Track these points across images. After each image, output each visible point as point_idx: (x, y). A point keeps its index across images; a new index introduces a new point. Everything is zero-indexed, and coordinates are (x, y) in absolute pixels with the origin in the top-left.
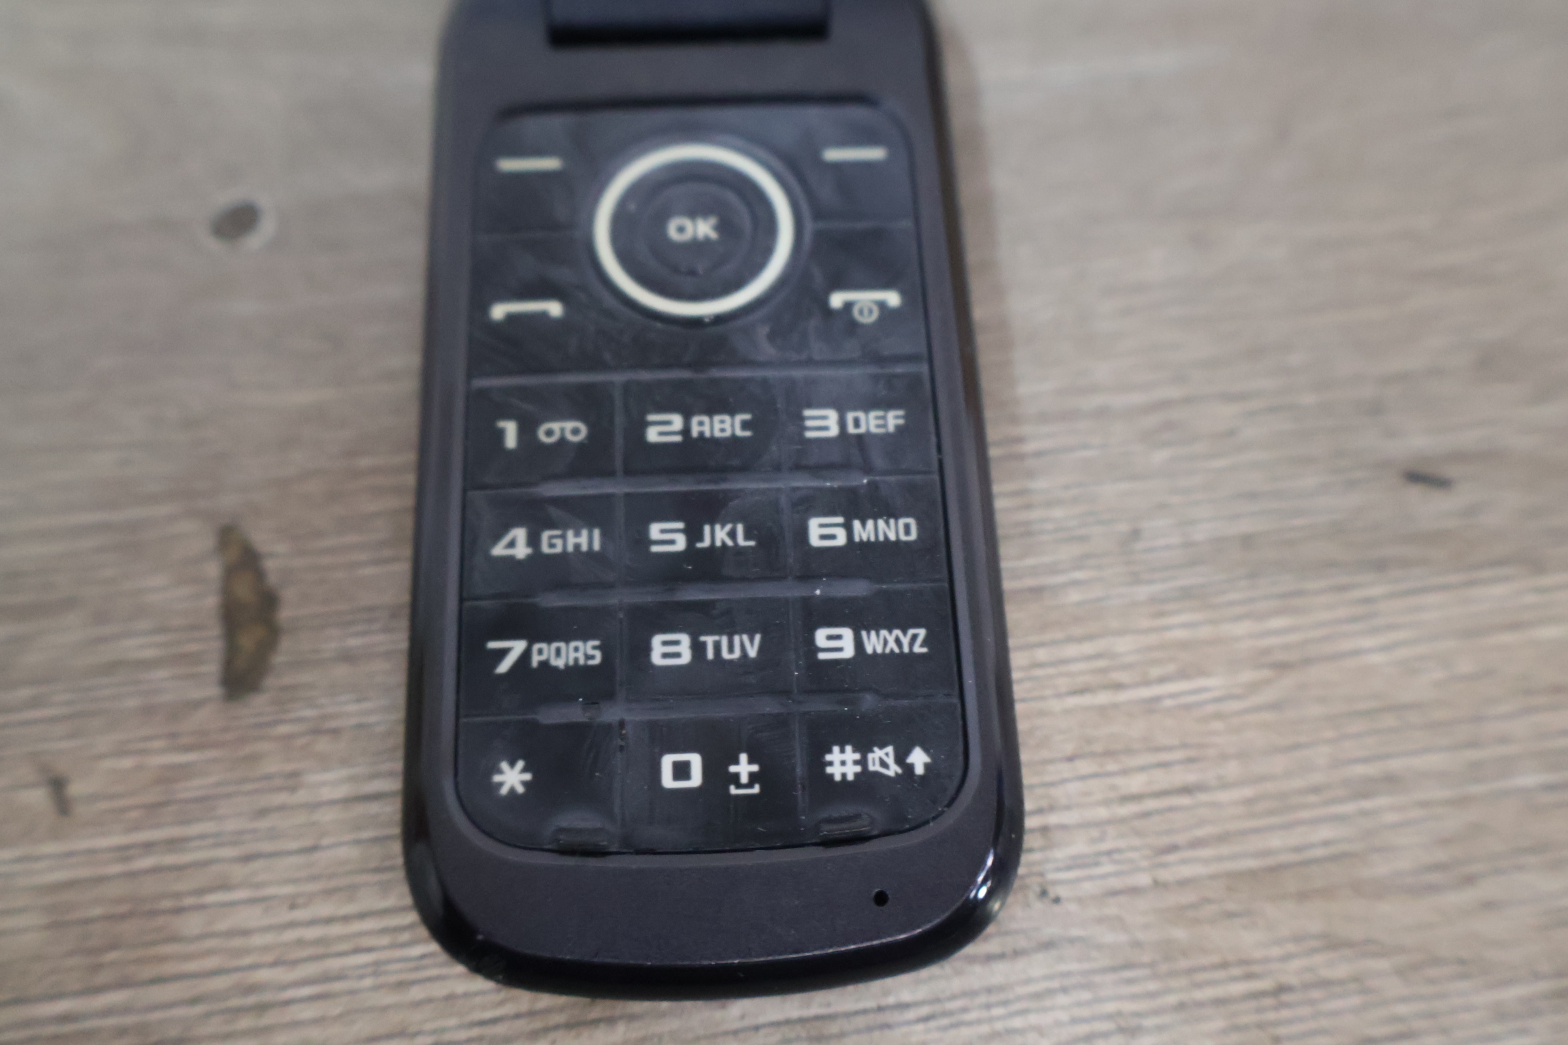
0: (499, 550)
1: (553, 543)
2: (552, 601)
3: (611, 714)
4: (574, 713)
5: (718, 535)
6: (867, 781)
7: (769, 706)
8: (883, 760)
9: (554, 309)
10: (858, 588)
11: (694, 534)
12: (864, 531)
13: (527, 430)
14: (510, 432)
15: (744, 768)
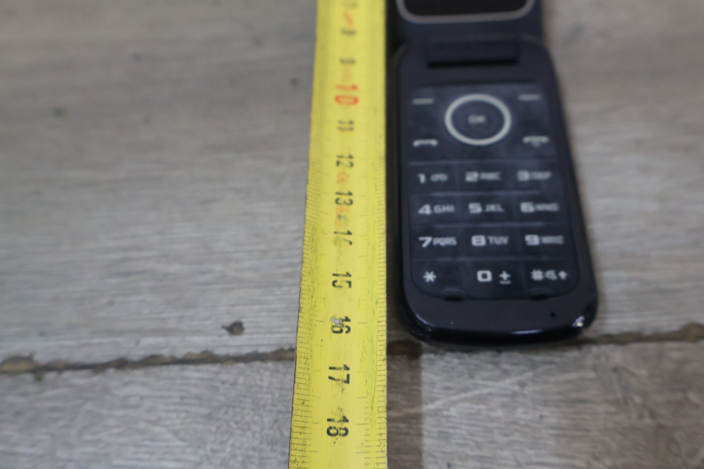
0: (421, 211)
1: (439, 209)
2: (439, 226)
3: (461, 259)
4: (449, 259)
5: (492, 208)
6: (546, 282)
7: (512, 258)
8: (551, 274)
9: (434, 142)
10: (538, 224)
11: (484, 207)
12: (541, 207)
13: (428, 177)
14: (422, 178)
15: (505, 276)
